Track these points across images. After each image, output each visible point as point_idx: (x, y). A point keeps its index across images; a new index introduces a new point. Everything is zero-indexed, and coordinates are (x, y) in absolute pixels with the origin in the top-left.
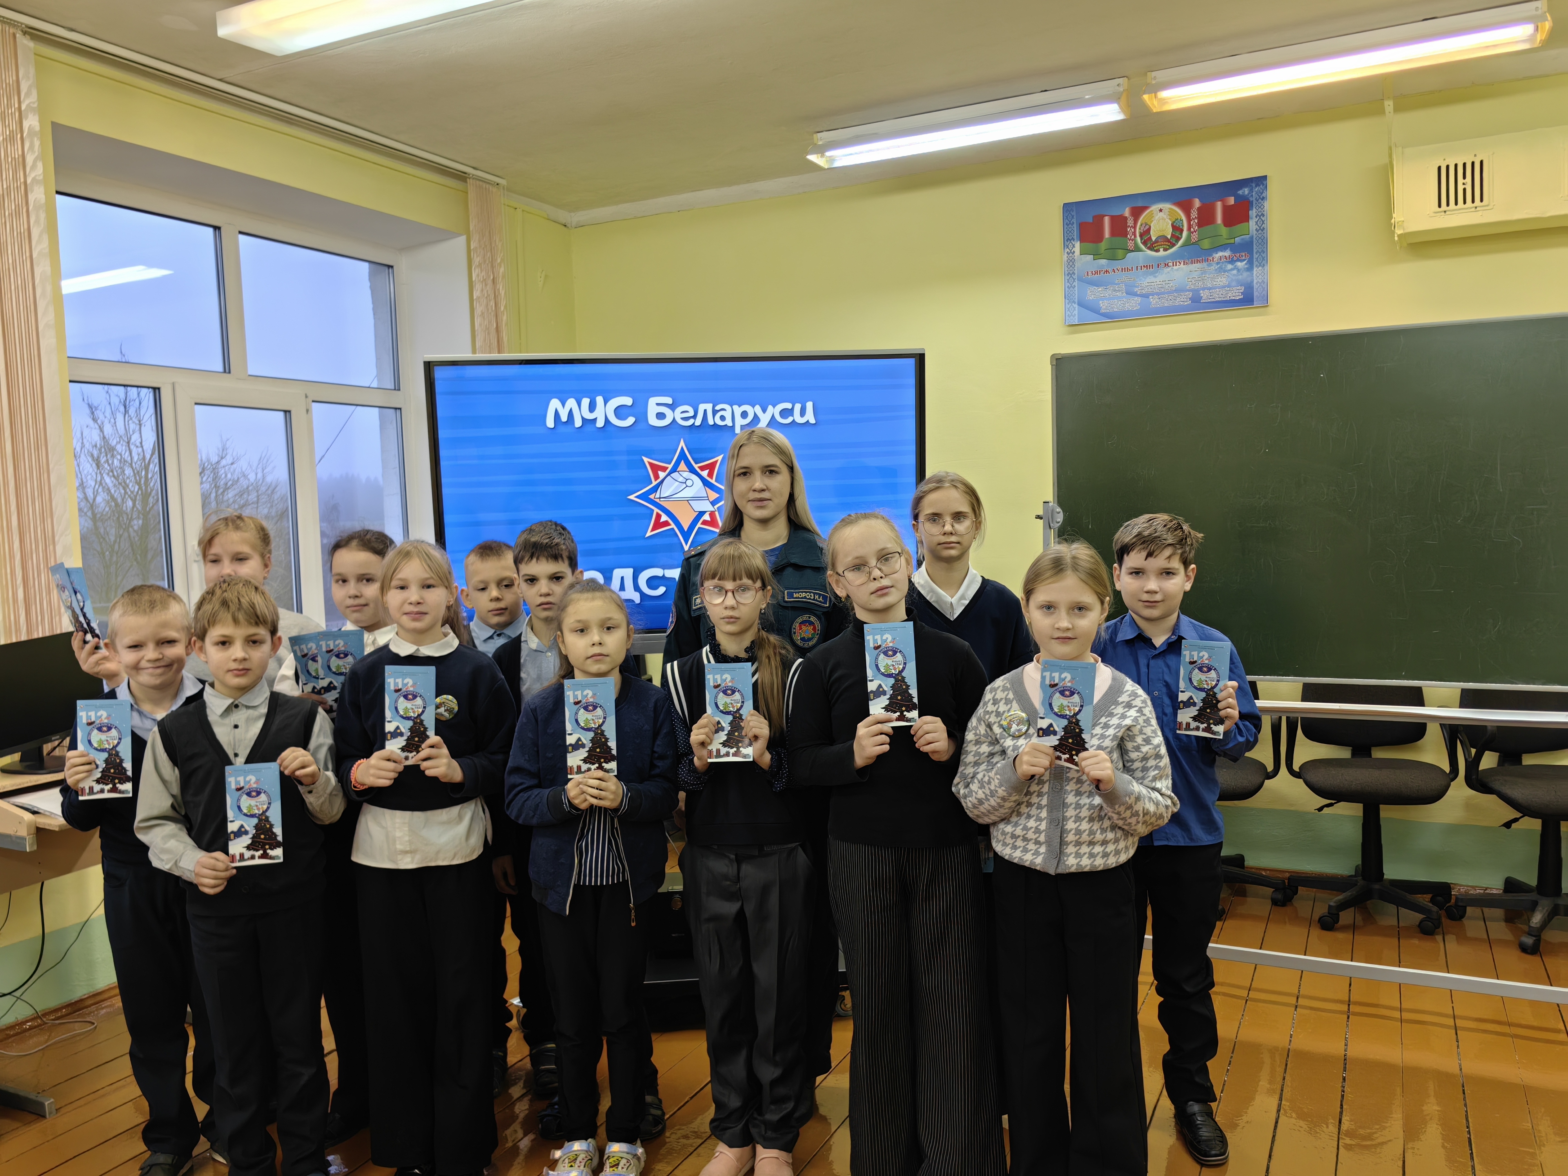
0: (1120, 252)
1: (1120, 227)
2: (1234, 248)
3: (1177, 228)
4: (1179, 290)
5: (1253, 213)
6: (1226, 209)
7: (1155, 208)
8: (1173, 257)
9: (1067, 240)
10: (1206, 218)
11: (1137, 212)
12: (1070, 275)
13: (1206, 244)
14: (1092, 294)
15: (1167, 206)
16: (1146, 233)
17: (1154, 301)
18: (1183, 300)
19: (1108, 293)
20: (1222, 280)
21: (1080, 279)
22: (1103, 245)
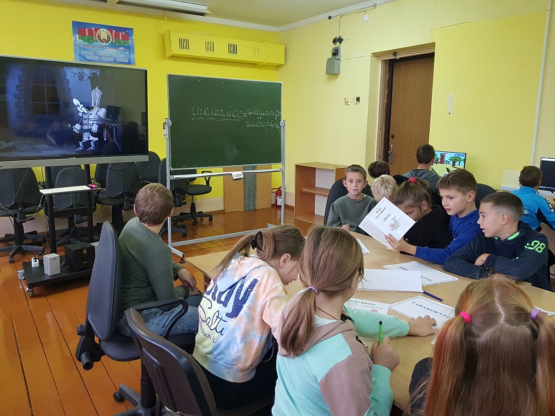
0: (92, 41)
1: (91, 33)
2: (126, 47)
3: (109, 37)
4: (111, 56)
5: (130, 38)
6: (122, 34)
7: (102, 29)
8: (108, 46)
9: (74, 33)
10: (117, 36)
11: (96, 31)
12: (75, 45)
13: (117, 44)
14: (83, 52)
15: (105, 30)
16: (99, 37)
17: (103, 59)
18: (112, 60)
19: (88, 53)
20: (122, 56)
21: (79, 47)
22: (86, 37)
